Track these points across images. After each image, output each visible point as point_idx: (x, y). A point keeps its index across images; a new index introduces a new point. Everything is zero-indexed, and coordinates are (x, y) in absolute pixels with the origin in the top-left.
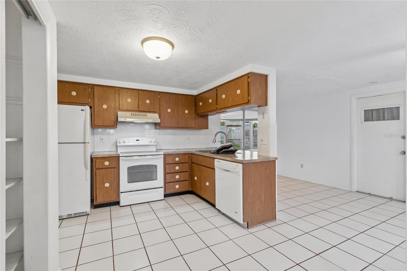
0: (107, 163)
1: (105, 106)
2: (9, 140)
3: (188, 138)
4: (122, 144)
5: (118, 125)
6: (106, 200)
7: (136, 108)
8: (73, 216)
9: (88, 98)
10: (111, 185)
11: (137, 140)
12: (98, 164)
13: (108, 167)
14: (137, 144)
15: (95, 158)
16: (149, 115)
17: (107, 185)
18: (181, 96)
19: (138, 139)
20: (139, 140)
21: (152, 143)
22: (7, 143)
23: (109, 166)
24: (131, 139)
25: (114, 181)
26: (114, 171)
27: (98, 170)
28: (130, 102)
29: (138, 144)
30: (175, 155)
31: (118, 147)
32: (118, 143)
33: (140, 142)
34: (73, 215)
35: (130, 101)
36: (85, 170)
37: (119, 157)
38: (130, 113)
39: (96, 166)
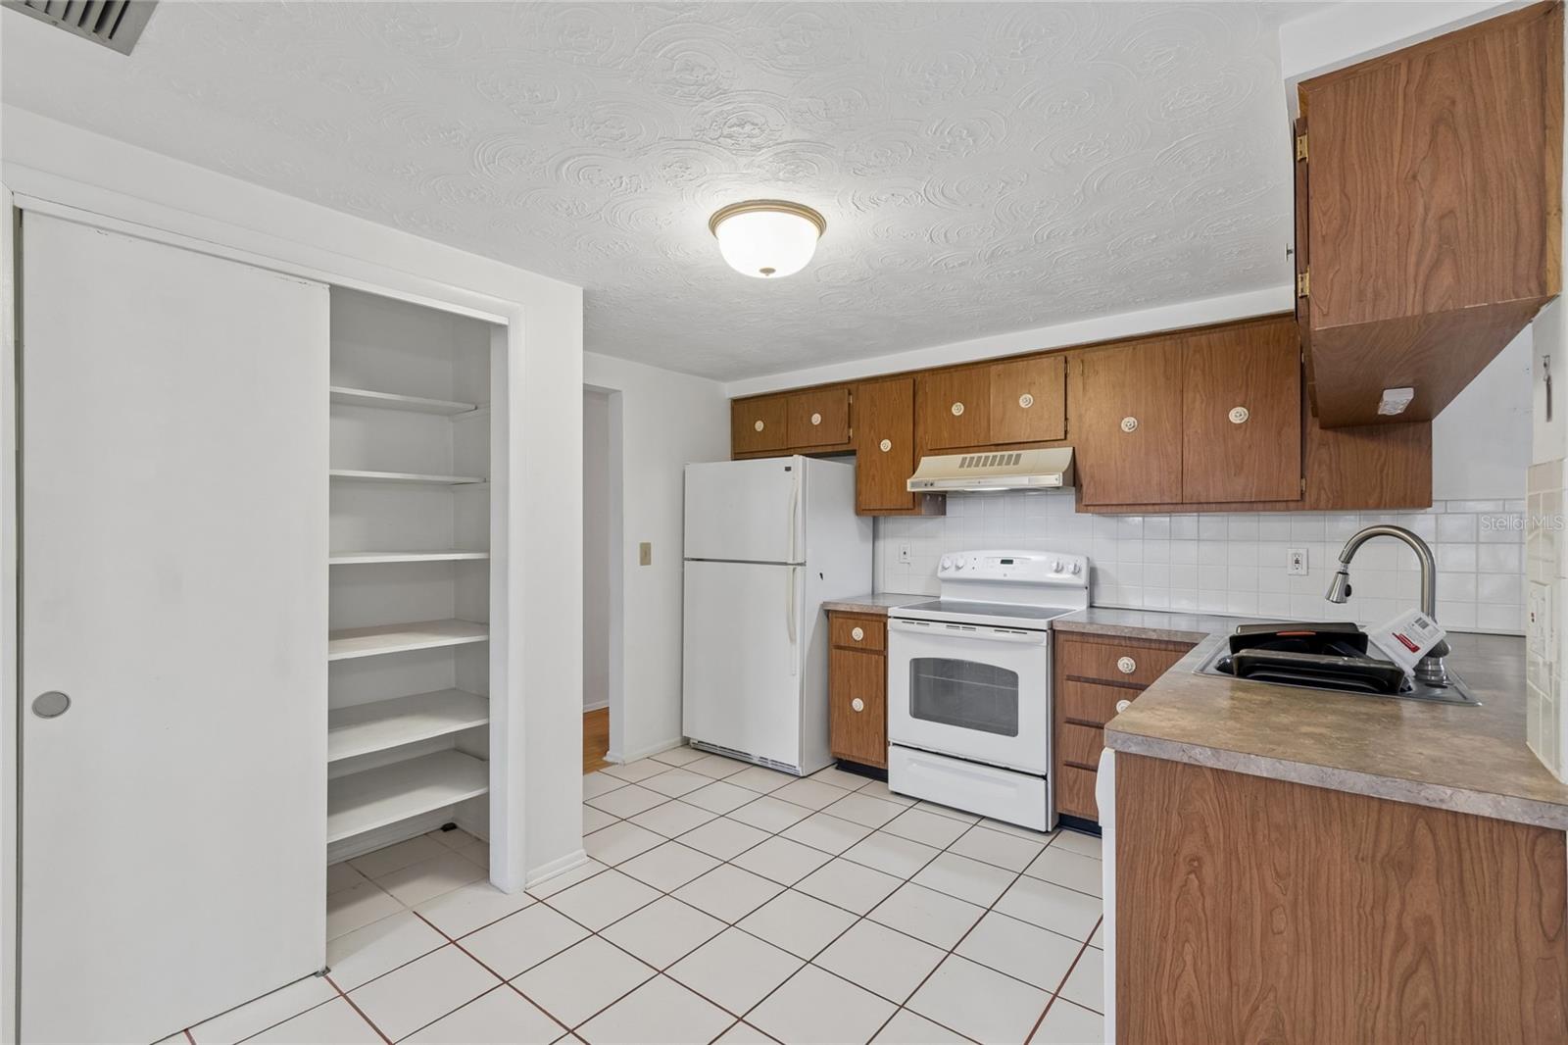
0: (858, 634)
1: (885, 445)
3: (1297, 562)
4: (951, 573)
5: (948, 502)
7: (982, 436)
8: (770, 766)
9: (846, 427)
10: (867, 708)
11: (1003, 562)
12: (835, 631)
13: (860, 646)
14: (1002, 578)
15: (831, 610)
16: (1027, 456)
17: (857, 705)
18: (1204, 339)
19: (1007, 555)
20: (1010, 562)
21: (1065, 577)
23: (861, 643)
24: (982, 555)
25: (875, 697)
26: (874, 663)
27: (838, 652)
28: (960, 416)
29: (1005, 575)
30: (1116, 642)
31: (942, 584)
32: (940, 567)
33: (1014, 568)
35: (961, 412)
36: (789, 643)
37: (886, 616)
38: (958, 458)
39: (834, 639)
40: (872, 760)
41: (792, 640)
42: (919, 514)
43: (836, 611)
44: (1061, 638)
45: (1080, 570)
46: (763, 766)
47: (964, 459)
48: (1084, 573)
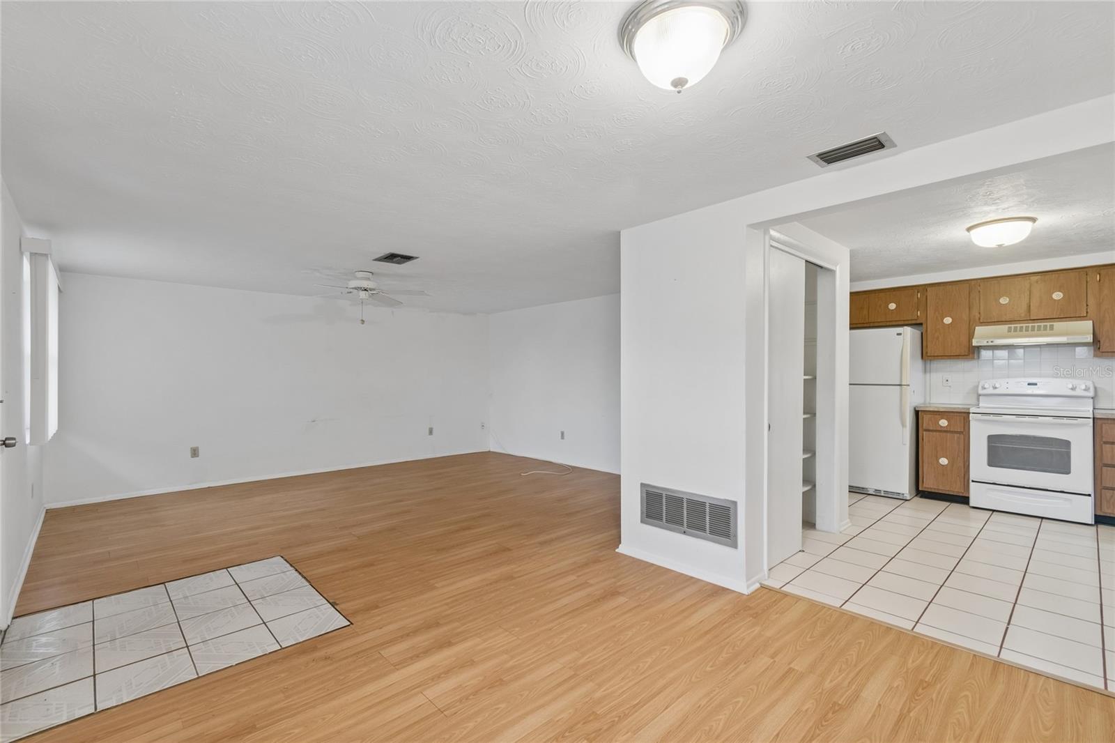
0: (944, 423)
1: (948, 320)
2: (807, 377)
4: (991, 391)
6: (941, 487)
7: (1023, 315)
8: (883, 495)
9: (916, 310)
10: (952, 462)
11: (1029, 384)
12: (926, 422)
13: (946, 430)
14: (1031, 393)
15: (922, 411)
16: (1058, 325)
17: (944, 461)
19: (1032, 381)
20: (1035, 384)
21: (1078, 392)
22: (804, 380)
23: (948, 428)
24: (1014, 380)
25: (958, 456)
26: (959, 438)
27: (927, 433)
28: (1006, 304)
31: (981, 397)
32: (980, 388)
33: (1038, 387)
34: (882, 492)
35: (1007, 302)
36: (901, 427)
37: (969, 413)
38: (1006, 327)
39: (924, 425)
40: (956, 490)
41: (903, 425)
42: (973, 358)
43: (924, 411)
44: (1099, 422)
45: (1089, 388)
46: (877, 494)
47: (1010, 328)
48: (1092, 389)
